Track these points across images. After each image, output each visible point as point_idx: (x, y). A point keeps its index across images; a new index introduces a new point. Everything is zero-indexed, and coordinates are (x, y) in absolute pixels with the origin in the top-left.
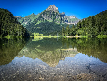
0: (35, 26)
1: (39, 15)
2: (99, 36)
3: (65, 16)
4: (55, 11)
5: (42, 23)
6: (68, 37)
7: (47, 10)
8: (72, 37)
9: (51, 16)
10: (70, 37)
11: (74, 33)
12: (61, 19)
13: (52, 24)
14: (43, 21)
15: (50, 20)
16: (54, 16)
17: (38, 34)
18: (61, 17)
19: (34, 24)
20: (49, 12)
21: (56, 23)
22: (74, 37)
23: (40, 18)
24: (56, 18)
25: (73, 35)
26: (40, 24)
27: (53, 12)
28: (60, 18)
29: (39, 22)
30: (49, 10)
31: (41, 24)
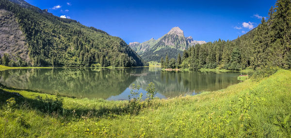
0: (153, 54)
1: (159, 40)
2: (202, 70)
3: (193, 41)
4: (178, 35)
5: (162, 49)
6: (167, 70)
7: (168, 33)
8: (171, 70)
9: (174, 41)
10: (169, 70)
11: (173, 65)
12: (187, 44)
13: (175, 51)
14: (163, 47)
15: (172, 46)
16: (178, 41)
17: (157, 63)
18: (187, 42)
19: (152, 51)
20: (172, 36)
21: (181, 49)
22: (174, 70)
23: (160, 44)
24: (181, 43)
25: (172, 68)
26: (160, 51)
27: (177, 36)
28: (185, 43)
29: (158, 49)
30: (171, 34)
31: (162, 51)
